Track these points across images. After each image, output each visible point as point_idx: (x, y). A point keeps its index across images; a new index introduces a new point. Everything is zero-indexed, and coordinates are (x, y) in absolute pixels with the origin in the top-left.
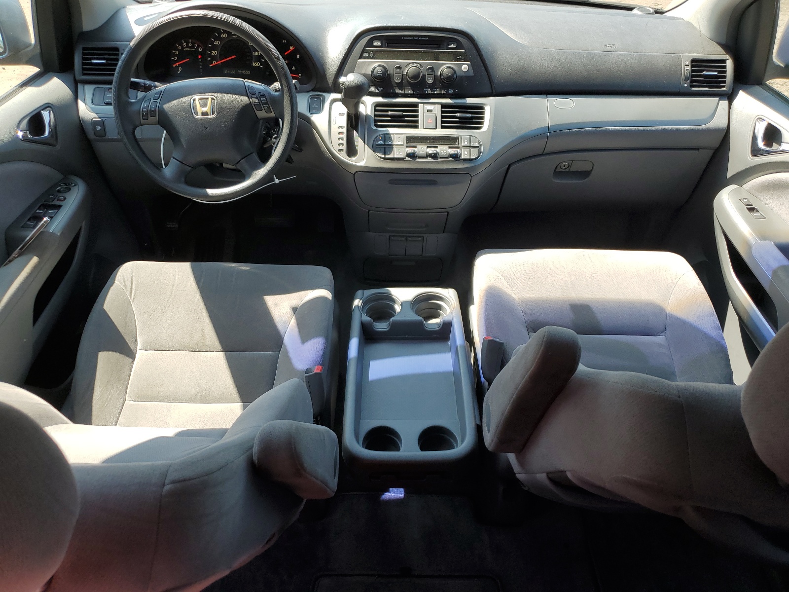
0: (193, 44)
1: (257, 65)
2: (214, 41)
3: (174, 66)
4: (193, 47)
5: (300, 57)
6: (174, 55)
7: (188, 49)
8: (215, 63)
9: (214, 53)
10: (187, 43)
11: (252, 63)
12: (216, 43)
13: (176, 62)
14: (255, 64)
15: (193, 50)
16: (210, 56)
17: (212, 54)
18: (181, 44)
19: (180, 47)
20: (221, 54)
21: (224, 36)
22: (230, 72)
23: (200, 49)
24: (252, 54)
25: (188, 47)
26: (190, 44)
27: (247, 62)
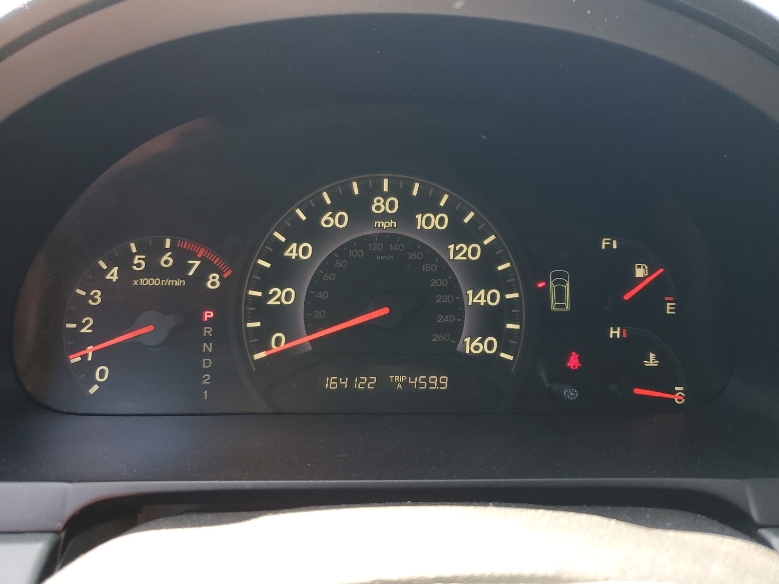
0: (181, 257)
1: (483, 348)
2: (286, 245)
3: (75, 359)
4: (180, 268)
5: (677, 309)
6: (82, 308)
7: (154, 282)
8: (279, 342)
9: (279, 296)
10: (153, 252)
11: (457, 337)
12: (293, 252)
13: (85, 341)
14: (473, 346)
15: (178, 283)
16: (260, 309)
17: (272, 302)
18: (124, 262)
19: (113, 275)
20: (311, 303)
21: (334, 222)
22: (351, 383)
23: (213, 281)
24: (460, 302)
25: (153, 269)
26: (167, 260)
27: (437, 338)
